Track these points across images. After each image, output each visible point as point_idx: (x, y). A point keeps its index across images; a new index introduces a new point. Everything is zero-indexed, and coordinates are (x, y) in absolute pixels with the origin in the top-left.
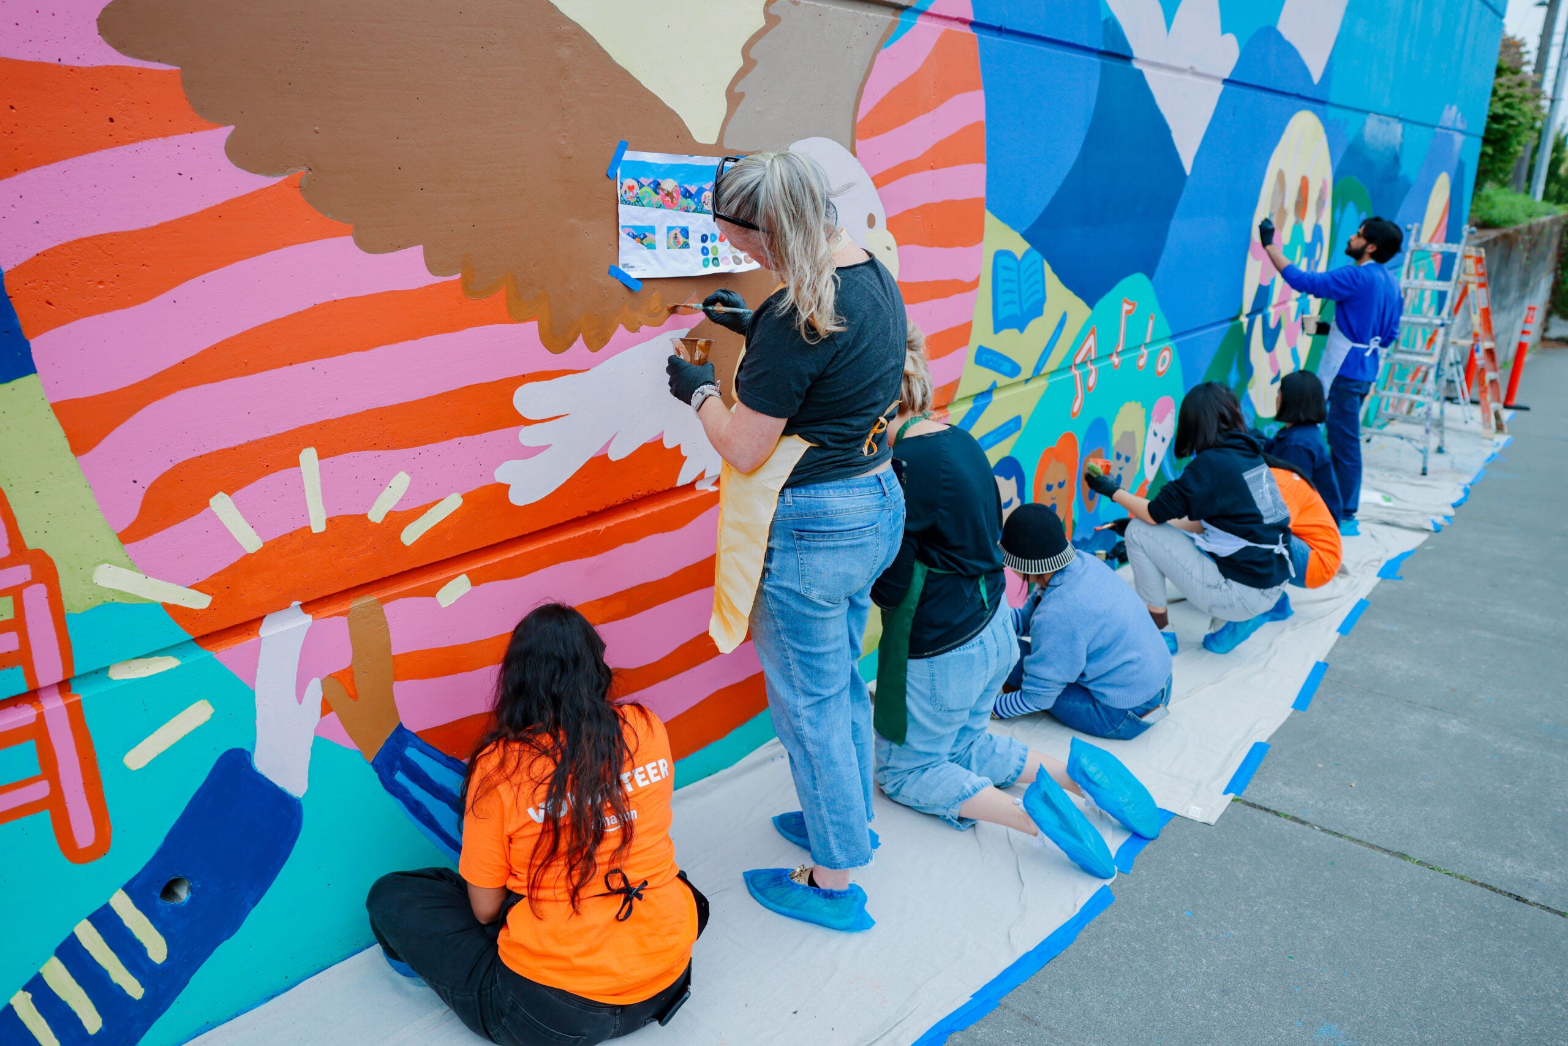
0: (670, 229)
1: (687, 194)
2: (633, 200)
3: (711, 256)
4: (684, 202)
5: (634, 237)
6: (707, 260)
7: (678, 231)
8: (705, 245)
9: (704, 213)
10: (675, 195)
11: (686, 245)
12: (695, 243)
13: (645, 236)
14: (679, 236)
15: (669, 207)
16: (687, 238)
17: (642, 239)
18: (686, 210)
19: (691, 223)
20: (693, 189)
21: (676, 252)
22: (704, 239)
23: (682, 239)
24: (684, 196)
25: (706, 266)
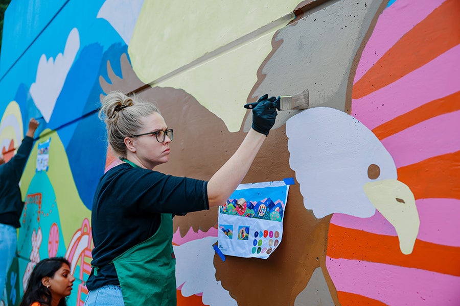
0: (240, 227)
1: (251, 207)
2: (225, 211)
3: (257, 246)
4: (248, 211)
5: (224, 231)
6: (254, 249)
7: (244, 229)
8: (256, 238)
9: (258, 218)
10: (243, 207)
11: (247, 238)
12: (252, 237)
13: (229, 231)
14: (245, 232)
15: (241, 215)
16: (248, 234)
17: (227, 233)
18: (249, 216)
19: (251, 224)
20: (255, 203)
21: (241, 241)
22: (256, 234)
23: (245, 234)
24: (250, 208)
25: (253, 253)
